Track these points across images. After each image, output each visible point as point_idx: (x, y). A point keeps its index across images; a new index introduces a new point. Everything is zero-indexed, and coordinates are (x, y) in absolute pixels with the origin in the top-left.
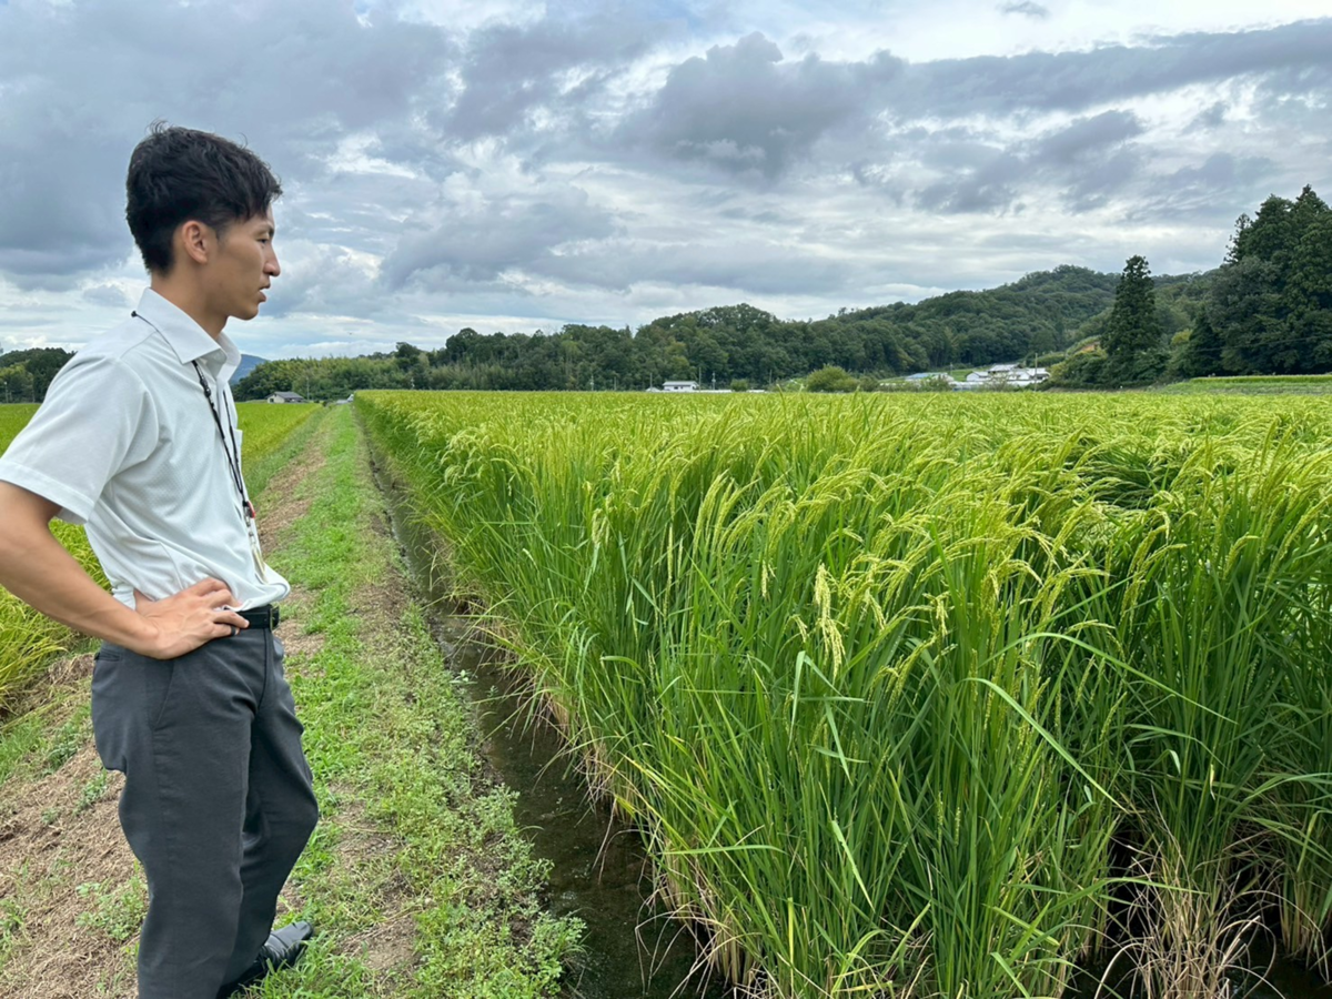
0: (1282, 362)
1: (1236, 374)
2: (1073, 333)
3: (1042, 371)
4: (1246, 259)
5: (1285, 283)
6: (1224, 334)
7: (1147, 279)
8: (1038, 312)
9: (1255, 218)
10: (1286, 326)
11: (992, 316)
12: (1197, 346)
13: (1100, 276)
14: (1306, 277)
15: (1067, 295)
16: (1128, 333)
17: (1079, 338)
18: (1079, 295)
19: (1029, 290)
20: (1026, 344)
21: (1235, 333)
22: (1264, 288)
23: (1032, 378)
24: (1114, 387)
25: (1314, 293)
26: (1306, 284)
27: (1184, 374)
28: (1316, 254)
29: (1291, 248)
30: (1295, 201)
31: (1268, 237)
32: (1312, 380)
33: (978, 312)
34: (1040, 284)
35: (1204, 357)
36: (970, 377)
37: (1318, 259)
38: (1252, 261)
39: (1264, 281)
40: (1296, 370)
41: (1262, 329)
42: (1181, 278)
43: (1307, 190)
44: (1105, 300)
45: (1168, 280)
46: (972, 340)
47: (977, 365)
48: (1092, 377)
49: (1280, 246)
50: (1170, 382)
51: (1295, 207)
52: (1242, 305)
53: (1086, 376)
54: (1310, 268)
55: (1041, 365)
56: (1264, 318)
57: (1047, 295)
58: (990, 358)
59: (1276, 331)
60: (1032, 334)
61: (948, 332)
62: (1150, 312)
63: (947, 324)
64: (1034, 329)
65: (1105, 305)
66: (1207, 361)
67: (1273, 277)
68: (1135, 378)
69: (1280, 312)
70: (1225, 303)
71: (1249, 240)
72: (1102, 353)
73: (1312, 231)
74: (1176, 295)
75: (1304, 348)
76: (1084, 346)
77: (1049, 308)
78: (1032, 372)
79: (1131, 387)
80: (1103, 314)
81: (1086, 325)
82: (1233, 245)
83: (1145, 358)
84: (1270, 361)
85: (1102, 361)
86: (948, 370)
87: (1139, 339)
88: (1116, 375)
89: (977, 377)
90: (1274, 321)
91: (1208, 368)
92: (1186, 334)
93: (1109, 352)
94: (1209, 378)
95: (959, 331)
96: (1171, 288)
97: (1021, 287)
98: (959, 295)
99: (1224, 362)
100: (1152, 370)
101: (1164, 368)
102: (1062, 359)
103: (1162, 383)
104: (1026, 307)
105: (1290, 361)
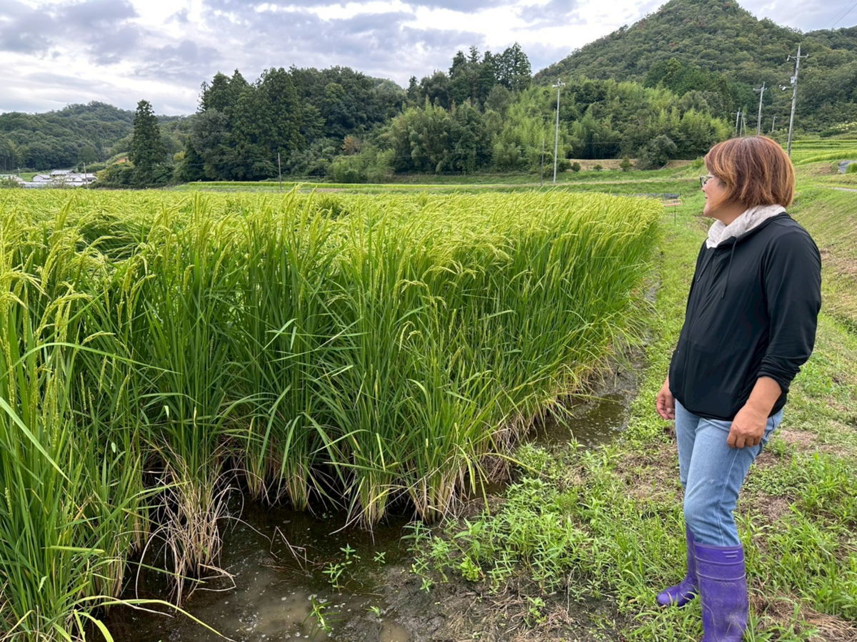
0: (237, 174)
1: (213, 180)
2: (109, 149)
3: (91, 175)
4: (210, 110)
5: (232, 127)
6: (204, 155)
7: (153, 116)
8: (81, 133)
9: (211, 85)
10: (236, 152)
11: (46, 134)
12: (189, 162)
13: (123, 112)
14: (243, 124)
15: (100, 122)
16: (146, 152)
17: (114, 154)
18: (109, 124)
19: (72, 117)
20: (76, 156)
21: (209, 155)
22: (222, 129)
23: (84, 180)
24: (142, 187)
25: (248, 134)
26: (243, 128)
27: (184, 179)
28: (246, 111)
29: (233, 106)
30: (231, 78)
31: (220, 97)
32: (253, 185)
33: (34, 130)
34: (79, 113)
35: (195, 169)
36: (35, 179)
37: (247, 114)
38: (213, 112)
39: (221, 124)
40: (244, 179)
41: (224, 154)
42: (174, 118)
43: (237, 72)
44: (128, 128)
45: (167, 119)
46: (33, 150)
47: (42, 169)
48: (126, 180)
49: (227, 104)
50: (176, 184)
51: (232, 81)
52: (211, 138)
53: (122, 180)
54: (244, 119)
55: (88, 171)
56: (224, 147)
57: (86, 122)
58: (50, 165)
59: (231, 156)
60: (79, 149)
61: (11, 143)
62: (158, 138)
63: (10, 137)
64: (80, 146)
65: (128, 132)
66: (196, 172)
67: (225, 123)
68: (154, 181)
69: (232, 144)
70: (201, 136)
71: (209, 98)
72: (131, 165)
73: (242, 97)
74: (173, 129)
75: (247, 166)
76: (117, 159)
77: (89, 131)
78: (83, 176)
79: (153, 187)
80: (127, 138)
81: (116, 145)
82: (201, 100)
83: (159, 169)
84: (230, 173)
85: (132, 170)
86: (16, 173)
87: (153, 157)
88: (142, 180)
89: (41, 178)
90: (229, 149)
91: (198, 176)
92: (181, 154)
93: (136, 164)
94: (198, 182)
95: (20, 143)
96: (169, 124)
97: (65, 114)
98: (16, 115)
99: (206, 173)
100: (164, 177)
101: (171, 176)
102: (104, 168)
103: (171, 185)
104: (71, 129)
105: (241, 174)
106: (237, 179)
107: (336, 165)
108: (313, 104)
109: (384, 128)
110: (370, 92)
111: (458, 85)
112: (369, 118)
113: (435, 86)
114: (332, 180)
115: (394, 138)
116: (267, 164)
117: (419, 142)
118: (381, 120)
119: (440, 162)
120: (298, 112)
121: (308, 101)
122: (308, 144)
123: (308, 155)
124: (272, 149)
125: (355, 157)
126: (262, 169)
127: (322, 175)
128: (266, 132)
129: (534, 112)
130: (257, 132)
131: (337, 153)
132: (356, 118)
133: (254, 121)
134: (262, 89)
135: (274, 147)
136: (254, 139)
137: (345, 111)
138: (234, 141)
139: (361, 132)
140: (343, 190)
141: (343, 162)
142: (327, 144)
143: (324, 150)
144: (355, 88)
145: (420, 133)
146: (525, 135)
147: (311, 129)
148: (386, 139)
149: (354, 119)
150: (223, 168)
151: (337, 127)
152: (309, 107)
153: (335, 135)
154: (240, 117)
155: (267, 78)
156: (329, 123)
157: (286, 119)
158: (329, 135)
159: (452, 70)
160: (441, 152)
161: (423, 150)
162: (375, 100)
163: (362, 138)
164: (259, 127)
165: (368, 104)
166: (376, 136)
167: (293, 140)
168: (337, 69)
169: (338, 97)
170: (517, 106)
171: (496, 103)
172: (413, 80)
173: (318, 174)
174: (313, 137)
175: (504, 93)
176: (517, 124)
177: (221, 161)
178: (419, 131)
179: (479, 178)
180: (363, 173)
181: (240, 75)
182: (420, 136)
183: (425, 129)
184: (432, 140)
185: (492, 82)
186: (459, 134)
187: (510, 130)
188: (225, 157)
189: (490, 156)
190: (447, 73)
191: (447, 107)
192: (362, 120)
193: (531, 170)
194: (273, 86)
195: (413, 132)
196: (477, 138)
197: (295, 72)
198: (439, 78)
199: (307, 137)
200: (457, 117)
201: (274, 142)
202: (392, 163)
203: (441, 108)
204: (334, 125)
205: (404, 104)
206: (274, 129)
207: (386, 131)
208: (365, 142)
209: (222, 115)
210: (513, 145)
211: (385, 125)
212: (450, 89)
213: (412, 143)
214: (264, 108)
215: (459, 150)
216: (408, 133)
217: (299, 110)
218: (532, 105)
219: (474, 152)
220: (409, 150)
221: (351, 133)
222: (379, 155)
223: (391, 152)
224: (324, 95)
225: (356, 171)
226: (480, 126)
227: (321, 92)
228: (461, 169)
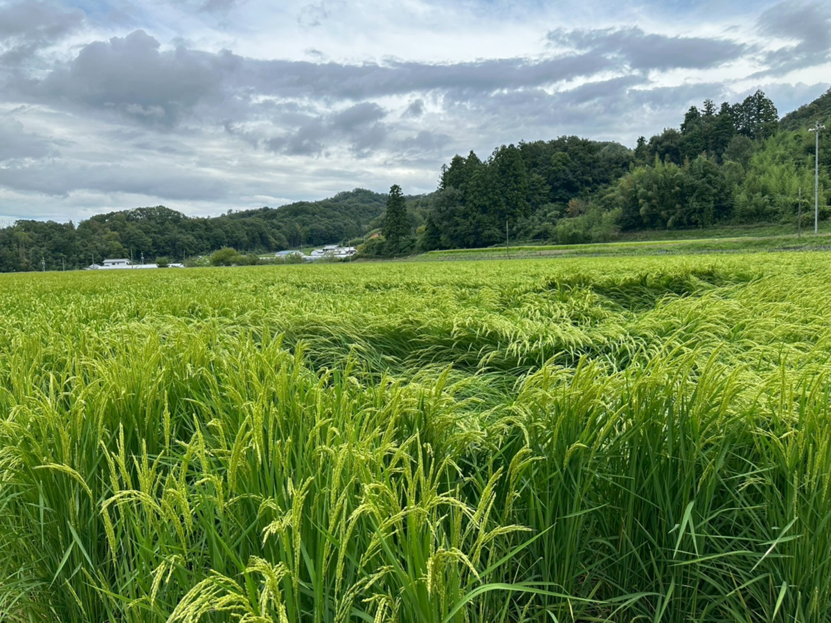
0: (468, 242)
1: (448, 248)
2: (366, 226)
3: (352, 249)
4: (447, 188)
5: (466, 201)
6: (441, 228)
7: (402, 197)
8: (347, 215)
9: (450, 166)
10: (468, 223)
11: (322, 217)
12: (429, 234)
13: (377, 195)
14: (475, 198)
15: (362, 205)
16: (395, 227)
17: (370, 230)
18: (367, 205)
19: (340, 202)
20: (342, 233)
21: (446, 227)
22: (457, 203)
23: (347, 252)
24: (391, 257)
25: (479, 206)
26: (475, 201)
27: (424, 249)
28: (478, 186)
29: (467, 183)
30: (467, 158)
31: (456, 176)
32: (483, 251)
33: (314, 214)
34: (346, 198)
35: (433, 240)
36: (312, 253)
37: (480, 189)
38: (450, 189)
39: (457, 200)
40: (475, 246)
41: (458, 225)
42: (418, 197)
43: (472, 152)
44: (381, 208)
45: (411, 198)
46: (312, 230)
47: (316, 245)
48: (378, 253)
49: (462, 181)
50: (418, 253)
51: (467, 161)
52: (448, 212)
53: (376, 251)
54: (476, 193)
55: (352, 245)
56: (458, 219)
57: (350, 205)
58: (323, 242)
59: (464, 226)
60: (345, 227)
61: (298, 226)
62: (405, 215)
63: (296, 221)
64: (345, 225)
65: (381, 212)
66: (436, 241)
67: (460, 198)
68: (400, 252)
69: (465, 216)
70: (440, 211)
71: (448, 178)
72: (383, 238)
73: (476, 174)
74: (416, 206)
75: (477, 234)
76: (372, 235)
77: (352, 213)
78: (347, 249)
79: (399, 256)
80: (380, 216)
81: (372, 222)
82: (441, 180)
83: (405, 241)
84: (463, 241)
85: (383, 243)
86: (300, 249)
87: (400, 231)
88: (391, 251)
89: (317, 253)
90: (463, 220)
91: (436, 246)
92: (423, 227)
93: (387, 238)
94: (436, 251)
95: (304, 225)
96: (413, 202)
97: (336, 200)
98: (302, 204)
99: (442, 242)
100: (408, 248)
101: (414, 246)
102: (362, 242)
103: (414, 254)
104: (340, 211)
105: (472, 241)
107: (560, 227)
108: (539, 174)
109: (610, 188)
110: (595, 156)
111: (691, 140)
112: (595, 181)
113: (665, 143)
114: (556, 242)
115: (621, 197)
116: (495, 231)
117: (649, 199)
118: (607, 182)
119: (672, 218)
120: (525, 182)
121: (534, 172)
122: (533, 210)
123: (533, 220)
124: (500, 217)
125: (579, 218)
126: (490, 236)
127: (546, 238)
128: (495, 203)
129: (783, 158)
130: (487, 203)
131: (561, 216)
132: (582, 182)
133: (485, 194)
134: (493, 165)
135: (502, 215)
136: (484, 210)
137: (570, 176)
138: (467, 213)
139: (586, 194)
140: (567, 251)
141: (568, 224)
142: (552, 209)
143: (548, 215)
144: (581, 154)
145: (648, 190)
146: (773, 183)
147: (537, 197)
148: (613, 199)
149: (579, 183)
150: (457, 237)
151: (562, 192)
152: (536, 176)
153: (560, 199)
154: (473, 192)
155: (498, 155)
156: (554, 189)
157: (514, 190)
158: (553, 201)
159: (683, 126)
160: (673, 207)
161: (653, 206)
162: (601, 163)
163: (587, 200)
164: (490, 199)
165: (594, 168)
166: (601, 196)
167: (519, 208)
168: (564, 139)
169: (564, 164)
170: (762, 154)
171: (735, 154)
172: (641, 140)
173: (542, 237)
174: (539, 203)
175: (745, 142)
176: (762, 173)
177: (455, 231)
178: (649, 188)
179: (718, 231)
180: (588, 233)
181: (474, 155)
182: (650, 193)
183: (655, 186)
184: (662, 196)
185: (731, 132)
186: (693, 188)
187: (754, 179)
188: (459, 228)
189: (731, 207)
190: (678, 129)
191: (679, 162)
192: (587, 183)
193: (783, 220)
194: (503, 161)
195: (642, 190)
196: (715, 191)
197: (524, 146)
198: (670, 135)
199: (533, 204)
200: (691, 171)
201: (502, 211)
202: (618, 221)
203: (672, 164)
204: (559, 191)
205: (632, 164)
206: (503, 200)
207: (613, 191)
208: (591, 203)
209: (458, 192)
210: (759, 194)
211: (611, 185)
212: (682, 144)
213: (641, 201)
214: (494, 182)
215: (694, 203)
216: (637, 191)
217: (526, 181)
218: (781, 151)
219: (712, 205)
220: (637, 207)
221: (576, 196)
222: (604, 215)
223: (618, 211)
224: (551, 164)
225: (581, 232)
226: (718, 178)
227: (548, 161)
228: (696, 223)
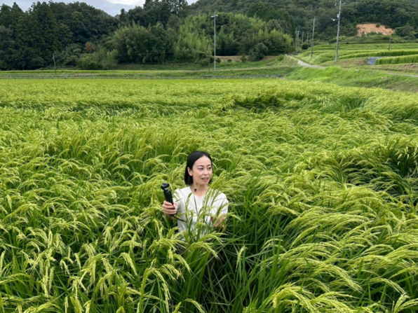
106: (21, 69)
107: (83, 59)
108: (65, 24)
109: (108, 38)
110: (98, 17)
111: (150, 14)
112: (99, 32)
113: (137, 14)
114: (81, 68)
115: (117, 43)
116: (40, 59)
117: (132, 46)
118: (106, 33)
119: (145, 57)
120: (56, 29)
121: (61, 22)
122: (64, 47)
123: (64, 54)
124: (42, 50)
125: (94, 54)
126: (37, 62)
127: (75, 66)
128: (37, 40)
129: (193, 30)
130: (32, 40)
131: (82, 52)
132: (92, 32)
133: (29, 34)
134: (33, 14)
135: (43, 48)
136: (30, 44)
137: (85, 28)
138: (18, 45)
139: (94, 40)
140: (94, 74)
141: (87, 57)
142: (76, 48)
143: (74, 51)
144: (89, 14)
145: (132, 40)
146: (190, 43)
147: (65, 38)
148: (111, 44)
149: (90, 33)
150: (12, 62)
151: (80, 37)
152: (63, 26)
153: (80, 41)
154: (20, 32)
155: (35, 8)
156: (75, 35)
157: (49, 33)
158: (76, 42)
159: (145, 5)
160: (145, 51)
161: (134, 50)
162: (102, 22)
163: (96, 44)
164: (33, 37)
165: (98, 24)
166: (104, 42)
167: (54, 45)
168: (77, 3)
169: (80, 20)
170: (184, 26)
171: (172, 25)
172: (123, 11)
173: (72, 64)
174: (67, 43)
175: (177, 19)
176: (185, 36)
177: (10, 58)
178: (131, 39)
179: (168, 66)
180: (99, 64)
181: (17, 6)
182: (132, 42)
183: (135, 38)
184: (139, 45)
185: (169, 13)
186: (154, 42)
187: (182, 40)
188: (12, 56)
189: (172, 54)
191: (146, 26)
192: (95, 33)
193: (196, 62)
194: (39, 12)
195: (128, 40)
196: (165, 44)
197: (52, 4)
198: (138, 10)
199: (63, 43)
200: (153, 32)
201: (43, 46)
202: (117, 58)
203: (142, 27)
204: (79, 36)
205: (119, 25)
206: (43, 39)
207: (110, 39)
208: (99, 45)
209: (8, 30)
210: (184, 48)
211: (109, 35)
212: (145, 16)
213: (128, 46)
214: (35, 26)
215: (155, 51)
216: (125, 41)
217: (57, 27)
218: (191, 26)
219: (164, 52)
220: (126, 50)
221: (89, 40)
222: (108, 53)
223: (115, 51)
224: (71, 19)
225: (96, 62)
226: (166, 37)
227: (69, 16)
228: (157, 61)
